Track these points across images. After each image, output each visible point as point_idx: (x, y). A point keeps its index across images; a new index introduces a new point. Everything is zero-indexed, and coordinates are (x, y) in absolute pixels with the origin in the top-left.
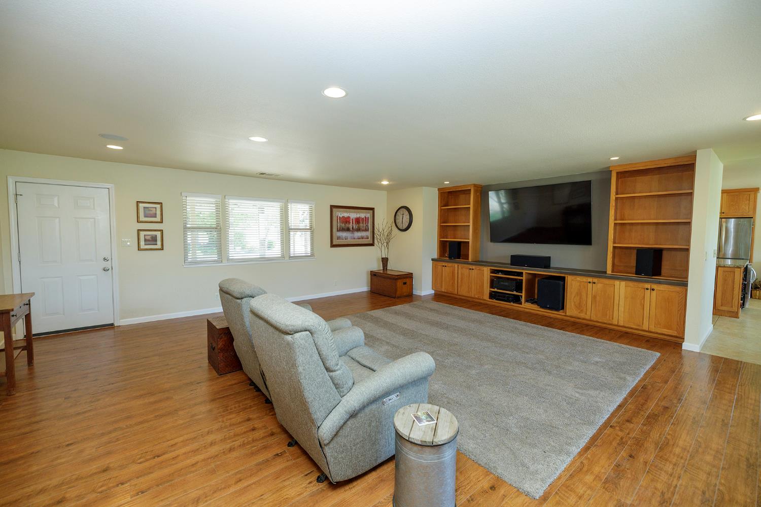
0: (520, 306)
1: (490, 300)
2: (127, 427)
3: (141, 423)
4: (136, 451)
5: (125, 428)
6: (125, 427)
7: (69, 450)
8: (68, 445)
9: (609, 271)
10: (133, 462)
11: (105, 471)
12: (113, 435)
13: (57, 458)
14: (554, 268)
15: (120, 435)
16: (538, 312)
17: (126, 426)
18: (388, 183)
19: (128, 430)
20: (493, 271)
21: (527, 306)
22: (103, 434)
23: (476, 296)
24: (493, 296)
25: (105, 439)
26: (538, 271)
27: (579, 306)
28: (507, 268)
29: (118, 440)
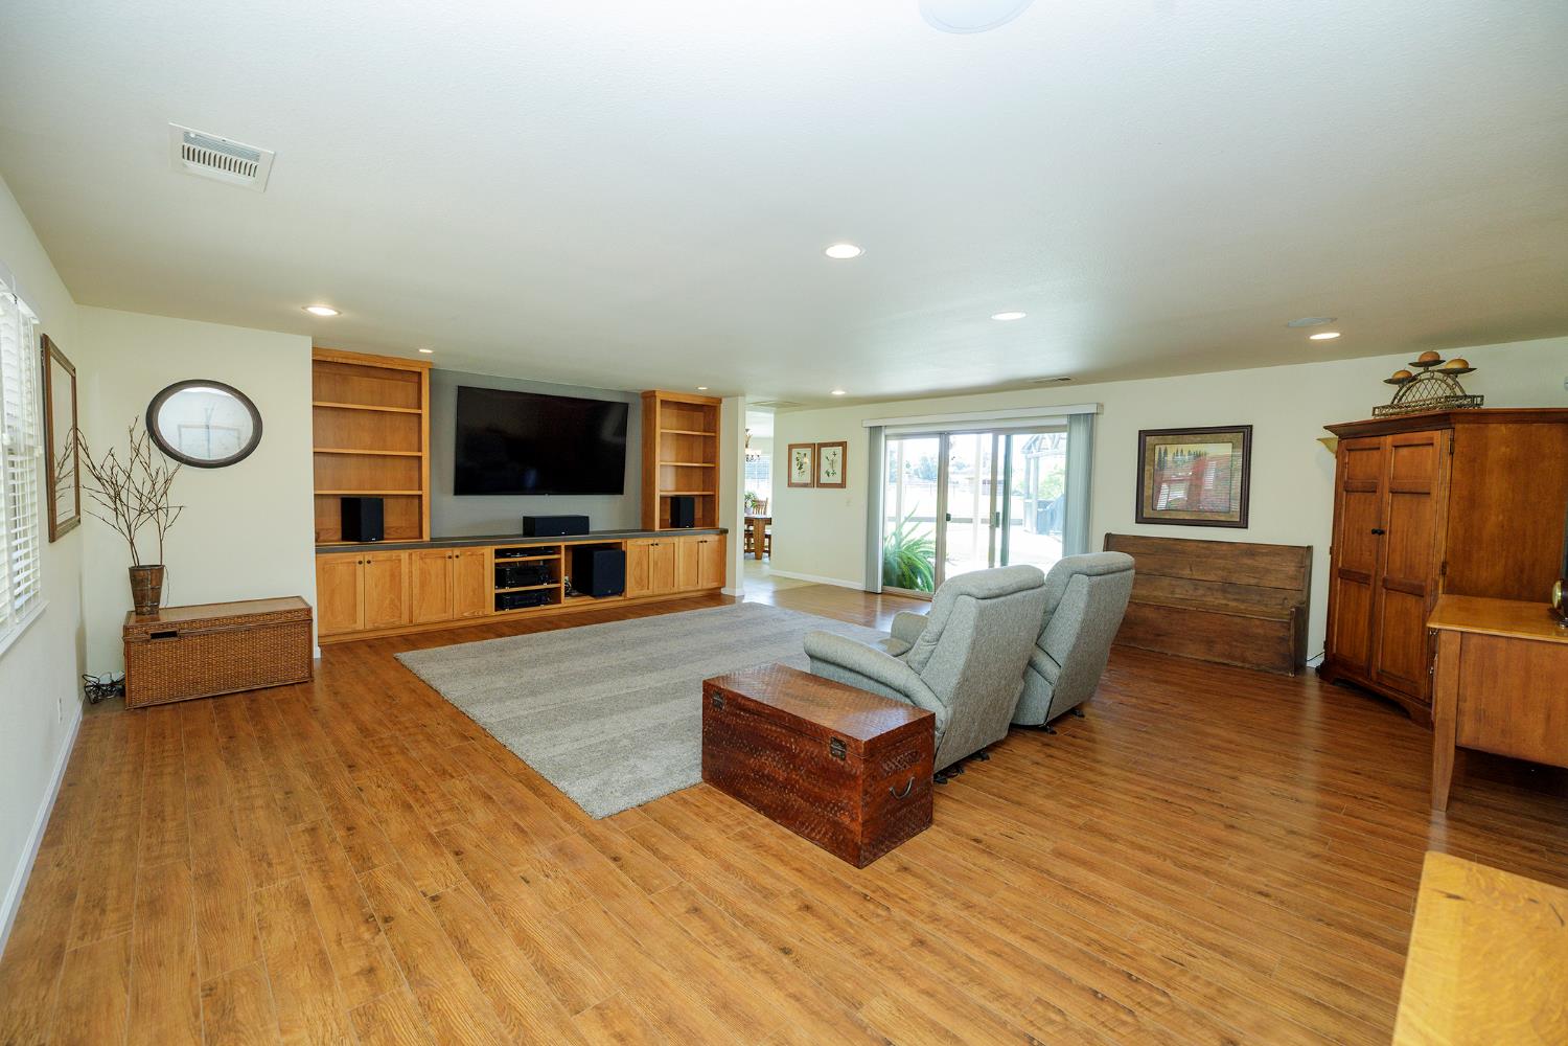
0: (560, 605)
1: (499, 613)
2: (1165, 857)
3: (1142, 848)
4: (1183, 820)
5: (1171, 858)
6: (1168, 861)
7: (1266, 885)
8: (1267, 895)
9: (657, 528)
10: (1196, 813)
11: (1233, 827)
12: (1195, 861)
13: (1288, 885)
14: (593, 533)
15: (1184, 854)
16: (591, 607)
17: (1165, 860)
18: (335, 313)
19: (1168, 853)
20: (499, 553)
21: (569, 604)
22: (1207, 873)
23: (465, 614)
24: (501, 602)
25: (1207, 863)
26: (542, 541)
27: (640, 583)
28: (518, 542)
29: (1193, 850)
